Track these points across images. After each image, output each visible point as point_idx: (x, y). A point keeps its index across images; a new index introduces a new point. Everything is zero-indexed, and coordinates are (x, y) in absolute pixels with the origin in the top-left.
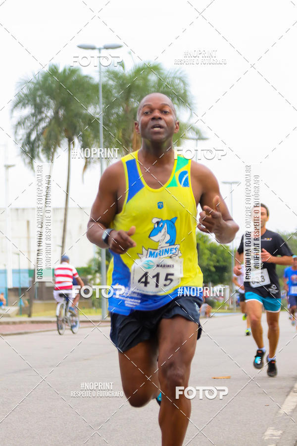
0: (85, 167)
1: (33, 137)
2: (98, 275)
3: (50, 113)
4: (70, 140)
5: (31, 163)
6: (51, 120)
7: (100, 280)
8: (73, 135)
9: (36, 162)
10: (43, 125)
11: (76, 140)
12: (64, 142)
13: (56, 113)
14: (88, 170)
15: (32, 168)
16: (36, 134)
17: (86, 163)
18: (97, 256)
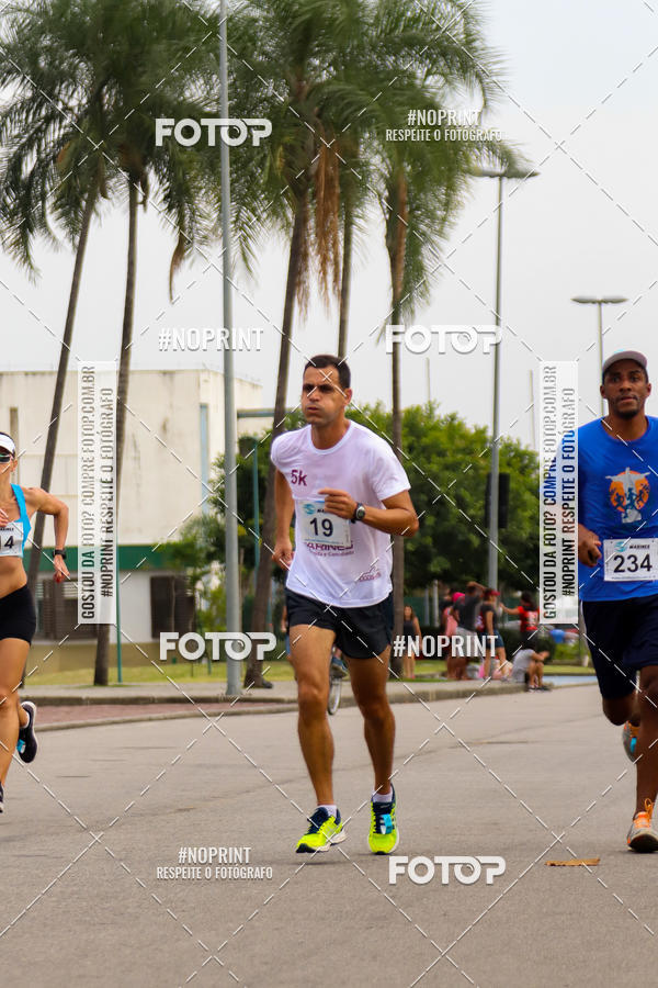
0: (179, 254)
1: (29, 165)
2: (216, 565)
3: (77, 99)
4: (137, 179)
5: (22, 242)
6: (79, 121)
7: (220, 579)
8: (145, 164)
9: (37, 241)
10: (55, 133)
11: (153, 178)
12: (119, 184)
13: (96, 98)
14: (186, 264)
15: (27, 258)
16: (35, 160)
17: (182, 240)
18: (212, 511)
